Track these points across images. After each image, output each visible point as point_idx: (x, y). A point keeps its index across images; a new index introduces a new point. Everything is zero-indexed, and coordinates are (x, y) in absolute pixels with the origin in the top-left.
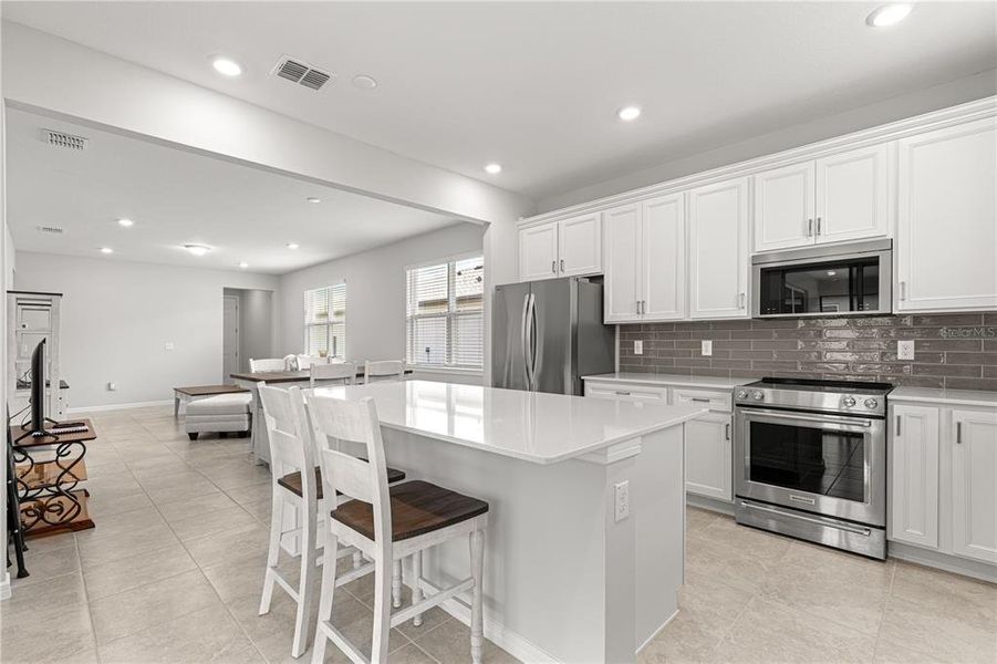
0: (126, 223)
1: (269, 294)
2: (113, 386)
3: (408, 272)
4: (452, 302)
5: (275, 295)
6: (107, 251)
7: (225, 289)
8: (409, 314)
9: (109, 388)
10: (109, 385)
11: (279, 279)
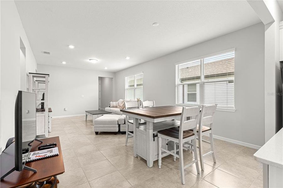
0: (71, 47)
1: (111, 79)
2: (66, 109)
3: (177, 66)
4: (203, 77)
5: (113, 79)
6: (64, 63)
7: (99, 77)
8: (176, 84)
9: (65, 110)
10: (65, 109)
11: (115, 74)
